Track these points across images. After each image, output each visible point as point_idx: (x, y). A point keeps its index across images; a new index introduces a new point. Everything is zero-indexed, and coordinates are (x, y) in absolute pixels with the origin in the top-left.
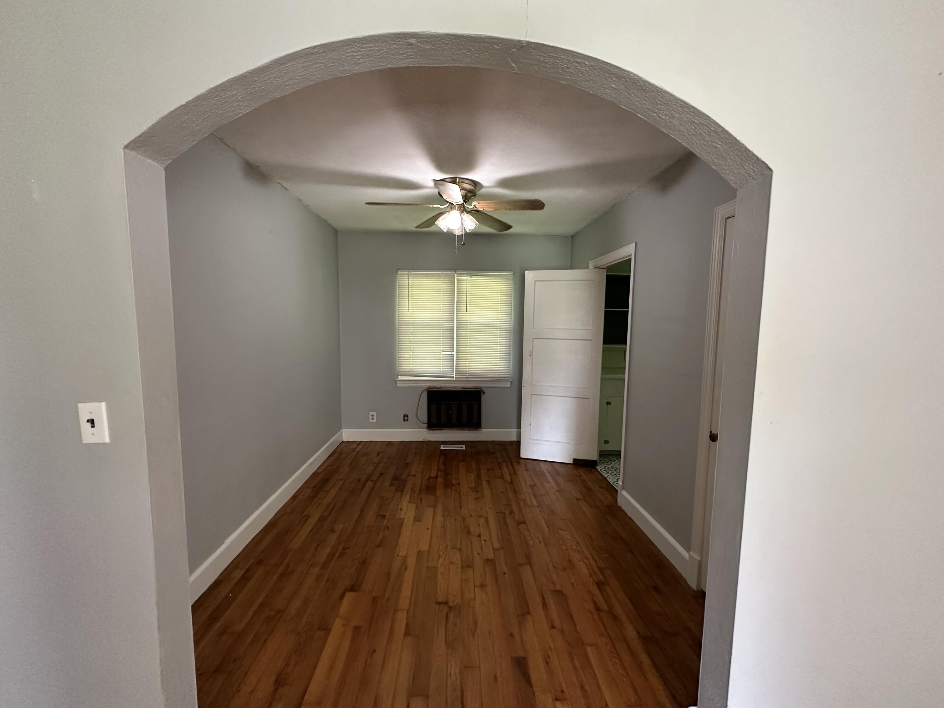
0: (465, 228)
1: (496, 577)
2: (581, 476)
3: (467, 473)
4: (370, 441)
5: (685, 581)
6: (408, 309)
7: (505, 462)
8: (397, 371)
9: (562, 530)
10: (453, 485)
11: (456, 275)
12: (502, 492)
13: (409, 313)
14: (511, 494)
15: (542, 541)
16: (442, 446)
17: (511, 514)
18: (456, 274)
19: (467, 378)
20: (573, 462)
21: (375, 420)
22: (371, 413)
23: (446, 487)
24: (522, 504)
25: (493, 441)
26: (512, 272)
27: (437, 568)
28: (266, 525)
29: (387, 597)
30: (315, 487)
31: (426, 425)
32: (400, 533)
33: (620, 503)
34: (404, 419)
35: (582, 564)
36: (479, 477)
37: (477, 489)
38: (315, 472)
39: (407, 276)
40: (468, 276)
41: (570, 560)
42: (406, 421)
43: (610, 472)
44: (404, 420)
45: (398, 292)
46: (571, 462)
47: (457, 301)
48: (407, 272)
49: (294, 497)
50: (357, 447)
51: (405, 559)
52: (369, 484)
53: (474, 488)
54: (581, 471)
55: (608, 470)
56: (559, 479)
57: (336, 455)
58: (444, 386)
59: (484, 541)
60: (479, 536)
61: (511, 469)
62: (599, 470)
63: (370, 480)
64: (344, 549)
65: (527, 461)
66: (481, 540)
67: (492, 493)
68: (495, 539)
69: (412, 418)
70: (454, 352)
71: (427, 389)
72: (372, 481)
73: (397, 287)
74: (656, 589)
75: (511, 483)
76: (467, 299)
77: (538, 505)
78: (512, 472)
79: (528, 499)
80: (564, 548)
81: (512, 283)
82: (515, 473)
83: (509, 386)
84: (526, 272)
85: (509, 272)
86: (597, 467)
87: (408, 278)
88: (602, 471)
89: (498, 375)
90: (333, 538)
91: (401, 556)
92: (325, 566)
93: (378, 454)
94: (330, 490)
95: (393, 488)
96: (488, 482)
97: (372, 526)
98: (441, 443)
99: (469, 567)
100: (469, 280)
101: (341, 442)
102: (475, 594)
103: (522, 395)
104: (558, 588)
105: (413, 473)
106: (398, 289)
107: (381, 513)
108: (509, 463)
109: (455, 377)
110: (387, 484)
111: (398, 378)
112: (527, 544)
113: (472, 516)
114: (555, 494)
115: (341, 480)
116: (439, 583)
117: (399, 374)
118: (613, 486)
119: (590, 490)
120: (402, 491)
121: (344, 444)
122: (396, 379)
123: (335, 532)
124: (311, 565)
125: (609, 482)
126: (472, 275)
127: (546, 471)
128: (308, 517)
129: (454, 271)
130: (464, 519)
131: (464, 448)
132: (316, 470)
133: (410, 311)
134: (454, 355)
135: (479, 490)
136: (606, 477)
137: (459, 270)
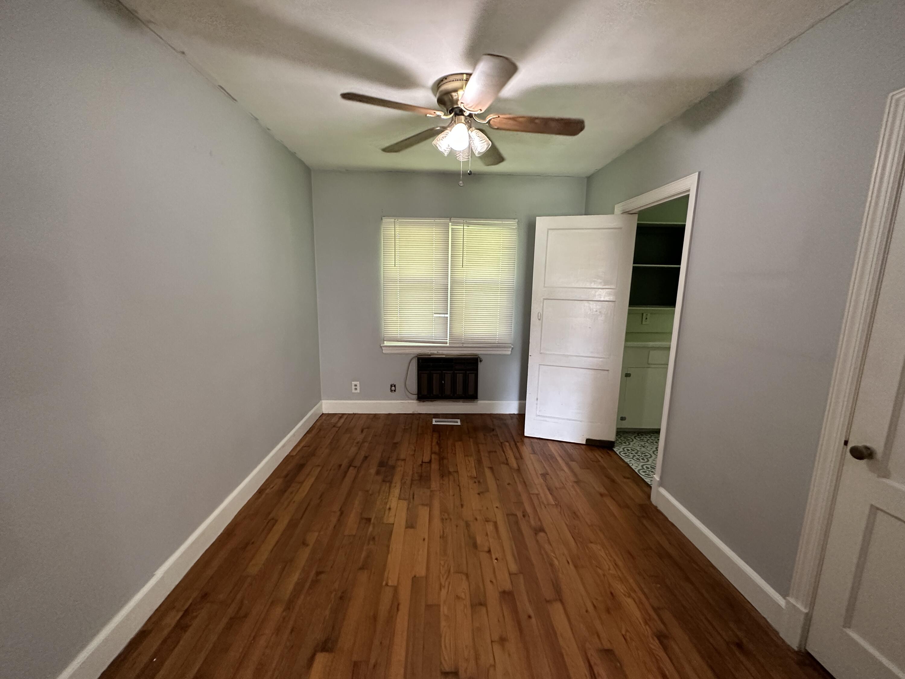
0: (474, 151)
1: (519, 623)
2: (599, 461)
3: (465, 456)
4: (353, 414)
5: (776, 633)
6: (395, 264)
7: (507, 442)
8: (383, 335)
9: (591, 542)
10: (450, 473)
11: (450, 224)
12: (509, 484)
13: (396, 269)
14: (520, 488)
15: (570, 563)
16: (434, 420)
17: (524, 516)
18: (450, 222)
19: (462, 344)
20: (586, 442)
21: (358, 391)
22: (354, 383)
23: (443, 477)
24: (536, 502)
25: (491, 414)
26: (517, 220)
27: (439, 606)
28: (222, 534)
29: (372, 661)
30: (286, 476)
31: (416, 396)
32: (388, 547)
33: (654, 499)
34: (391, 389)
35: (629, 600)
36: (479, 462)
37: (478, 480)
38: (288, 455)
39: (393, 224)
40: (465, 225)
41: (612, 593)
42: (393, 391)
43: (631, 456)
44: (392, 391)
45: (382, 246)
46: (584, 442)
47: (451, 254)
48: (394, 220)
49: (261, 491)
50: (338, 421)
51: (396, 589)
52: (352, 472)
53: (475, 478)
54: (598, 455)
55: (628, 453)
56: (573, 464)
57: (314, 432)
58: (436, 353)
59: (497, 559)
60: (489, 551)
61: (515, 450)
62: (618, 453)
63: (353, 466)
64: (318, 573)
65: (532, 440)
66: (491, 558)
67: (498, 486)
68: (510, 558)
69: (400, 387)
70: (447, 314)
71: (417, 357)
72: (355, 467)
73: (381, 237)
74: (740, 645)
75: (519, 470)
76: (463, 252)
77: (556, 504)
78: (518, 455)
79: (542, 495)
80: (600, 571)
81: (516, 233)
82: (521, 458)
83: (509, 353)
84: (537, 218)
85: (513, 220)
86: (615, 449)
87: (395, 227)
88: (621, 453)
89: (497, 340)
90: (304, 555)
91: (391, 586)
92: (289, 605)
93: (362, 431)
94: (304, 481)
95: (380, 478)
96: (491, 468)
97: (355, 536)
98: (432, 416)
99: (481, 604)
100: (466, 230)
101: (320, 415)
102: (494, 656)
103: (529, 365)
104: (607, 646)
105: (402, 456)
106: (383, 240)
107: (365, 516)
108: (512, 443)
109: (448, 342)
110: (373, 471)
111: (384, 343)
112: (552, 565)
113: (476, 519)
114: (573, 486)
115: (319, 466)
116: (443, 635)
117: (385, 339)
118: (640, 476)
119: (613, 481)
120: (391, 482)
121: (324, 418)
122: (382, 345)
123: (308, 545)
124: (272, 603)
125: (633, 469)
126: (469, 224)
127: (556, 454)
128: (275, 521)
129: (449, 219)
130: (468, 525)
131: (459, 424)
132: (290, 453)
133: (397, 267)
134: (447, 317)
135: (481, 481)
136: (628, 463)
137: (454, 217)
